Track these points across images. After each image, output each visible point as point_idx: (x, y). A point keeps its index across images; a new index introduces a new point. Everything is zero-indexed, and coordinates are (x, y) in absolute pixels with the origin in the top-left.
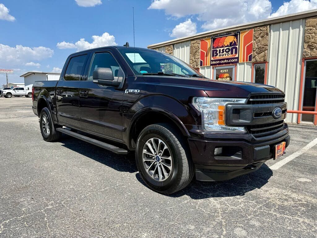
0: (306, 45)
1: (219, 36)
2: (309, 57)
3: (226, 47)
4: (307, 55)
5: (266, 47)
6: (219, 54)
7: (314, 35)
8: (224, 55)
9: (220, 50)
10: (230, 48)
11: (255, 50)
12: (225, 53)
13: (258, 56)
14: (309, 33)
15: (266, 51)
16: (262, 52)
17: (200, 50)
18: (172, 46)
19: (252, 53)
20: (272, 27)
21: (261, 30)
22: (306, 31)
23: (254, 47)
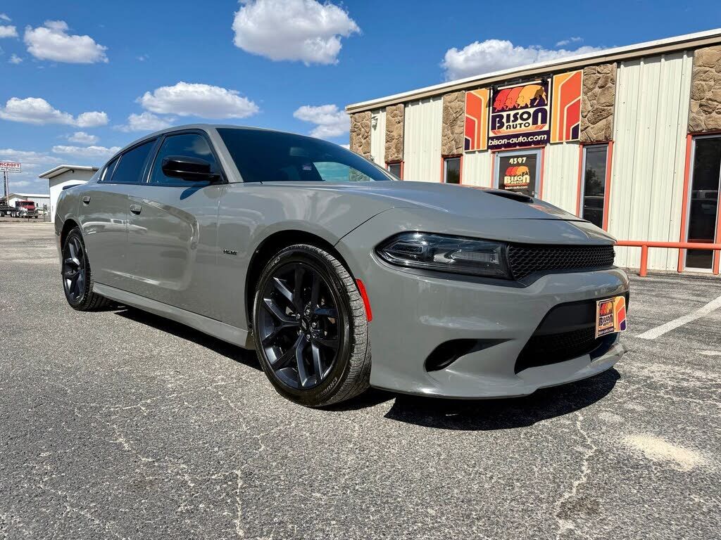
0: (696, 108)
1: (507, 85)
2: (701, 132)
3: (522, 108)
4: (698, 126)
5: (609, 108)
6: (506, 125)
7: (712, 83)
8: (518, 126)
9: (508, 116)
10: (532, 111)
11: (586, 116)
12: (519, 121)
13: (592, 128)
14: (701, 80)
15: (610, 118)
16: (600, 120)
17: (466, 115)
18: (403, 105)
19: (580, 123)
20: (622, 66)
21: (599, 72)
22: (695, 75)
23: (584, 110)
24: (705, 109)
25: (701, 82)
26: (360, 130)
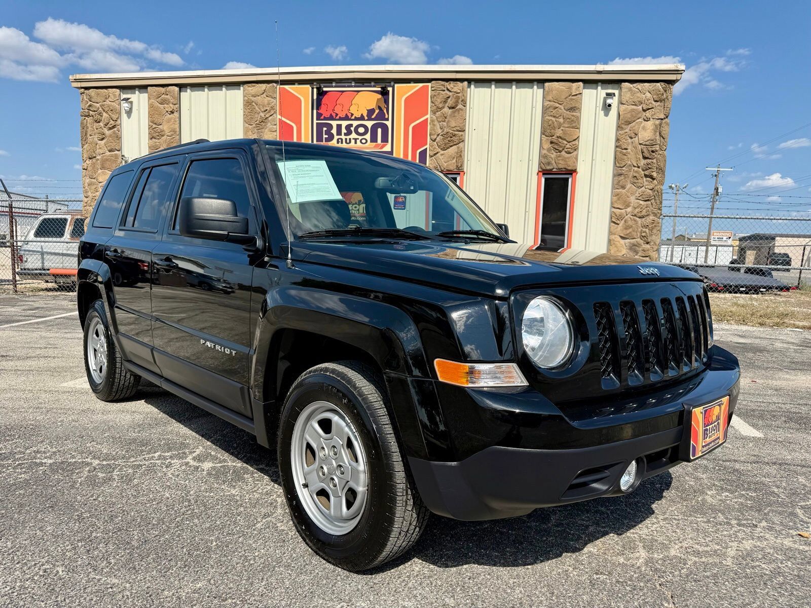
0: (547, 145)
1: (335, 87)
2: (551, 170)
3: (356, 119)
4: (549, 164)
5: (460, 133)
6: (336, 137)
7: (561, 120)
8: (353, 141)
9: (339, 127)
10: (369, 124)
11: (435, 139)
12: (354, 135)
13: (442, 155)
14: (551, 116)
15: (461, 145)
16: (451, 146)
17: (279, 117)
18: (177, 89)
19: (428, 146)
20: (472, 86)
21: (448, 90)
22: (545, 110)
23: (433, 132)
24: (556, 147)
25: (550, 118)
26: (101, 115)
